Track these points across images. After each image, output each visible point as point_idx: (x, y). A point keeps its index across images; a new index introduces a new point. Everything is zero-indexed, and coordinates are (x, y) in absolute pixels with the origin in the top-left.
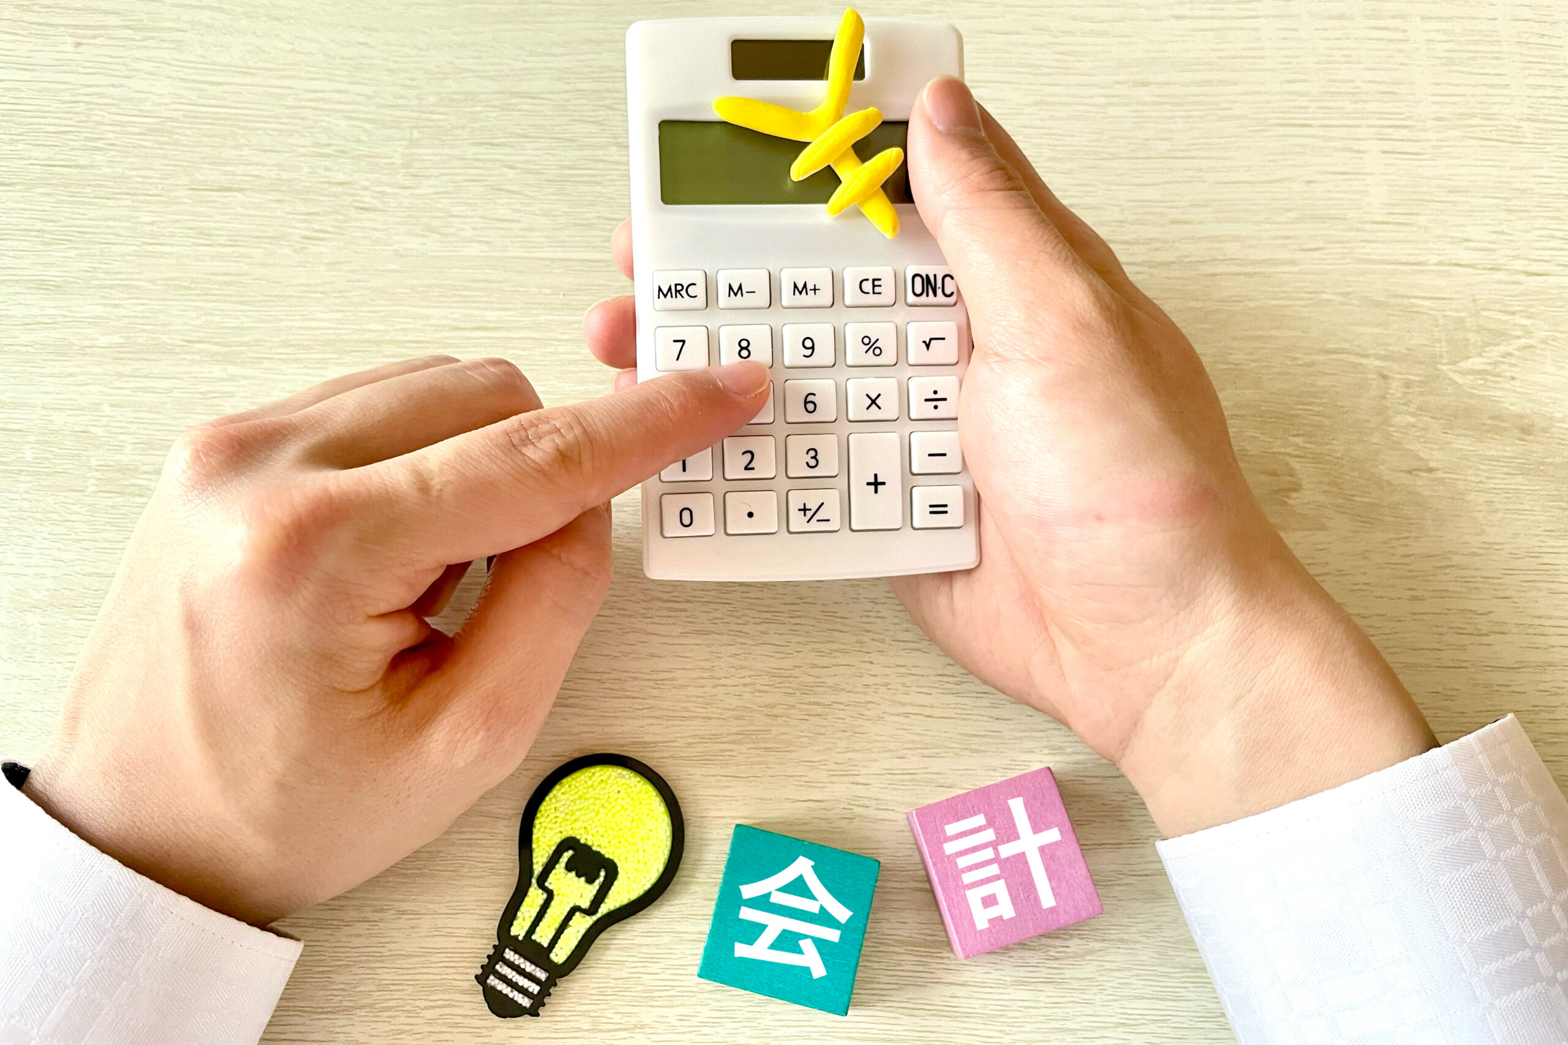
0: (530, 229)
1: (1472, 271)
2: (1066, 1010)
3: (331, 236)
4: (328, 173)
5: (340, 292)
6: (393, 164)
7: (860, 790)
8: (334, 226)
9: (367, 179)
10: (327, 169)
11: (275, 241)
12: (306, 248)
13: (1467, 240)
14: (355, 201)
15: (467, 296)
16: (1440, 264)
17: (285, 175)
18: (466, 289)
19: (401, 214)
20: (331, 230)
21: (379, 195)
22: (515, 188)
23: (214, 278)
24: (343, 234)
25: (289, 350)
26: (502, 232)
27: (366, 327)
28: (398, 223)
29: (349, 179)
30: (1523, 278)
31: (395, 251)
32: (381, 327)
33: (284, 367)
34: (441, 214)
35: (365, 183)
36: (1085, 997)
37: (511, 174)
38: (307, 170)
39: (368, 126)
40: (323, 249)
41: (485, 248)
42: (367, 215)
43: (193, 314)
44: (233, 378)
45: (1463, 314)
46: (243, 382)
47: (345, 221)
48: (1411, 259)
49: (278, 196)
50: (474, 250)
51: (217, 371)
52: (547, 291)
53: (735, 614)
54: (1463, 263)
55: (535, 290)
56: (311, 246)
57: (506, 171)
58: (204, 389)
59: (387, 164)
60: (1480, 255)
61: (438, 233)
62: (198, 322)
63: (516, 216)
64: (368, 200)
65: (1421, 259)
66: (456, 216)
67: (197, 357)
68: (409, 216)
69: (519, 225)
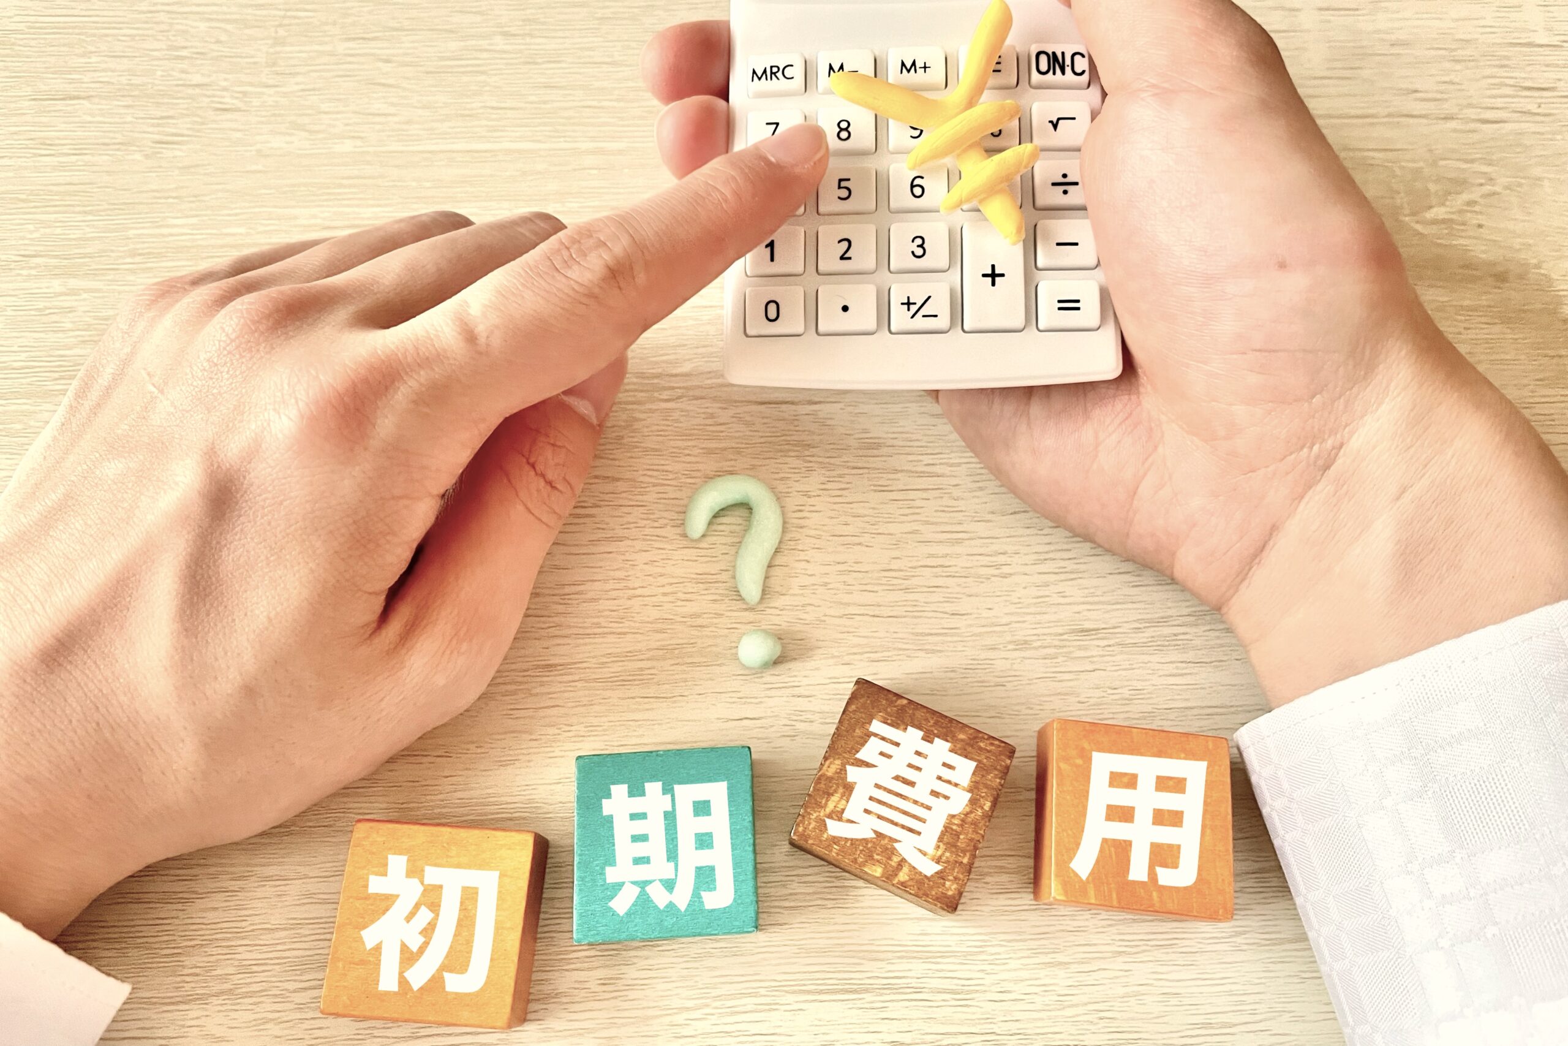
0: (408, 122)
1: (1424, 121)
2: (1056, 942)
3: (185, 138)
4: (183, 76)
5: (195, 196)
6: (255, 63)
7: (802, 703)
8: (188, 129)
9: (225, 80)
10: (183, 71)
11: (123, 148)
12: (159, 153)
13: (1416, 91)
14: (213, 102)
15: (339, 194)
16: (1389, 115)
17: (136, 80)
18: (341, 186)
19: (264, 113)
20: (186, 132)
21: (240, 95)
22: (391, 81)
23: (55, 188)
24: (201, 137)
25: (138, 259)
26: (378, 127)
27: (225, 231)
28: (262, 123)
29: (206, 80)
30: (1479, 125)
31: (259, 151)
32: (242, 230)
33: (131, 278)
34: (310, 112)
35: (224, 84)
36: (1076, 923)
37: (386, 68)
38: (159, 73)
39: (229, 27)
40: (178, 153)
41: (359, 143)
42: (229, 116)
43: (31, 227)
44: (73, 292)
45: (1421, 164)
46: (85, 296)
47: (203, 124)
48: (1359, 112)
49: (129, 101)
50: (348, 146)
51: (57, 285)
52: (428, 184)
53: (652, 516)
54: (1415, 113)
55: (414, 184)
56: (164, 151)
57: (380, 64)
58: (41, 305)
59: (247, 63)
60: (1432, 105)
61: (307, 131)
62: (36, 235)
63: (392, 110)
64: (229, 101)
65: (1370, 111)
66: (326, 113)
67: (33, 272)
68: (274, 115)
69: (396, 119)
